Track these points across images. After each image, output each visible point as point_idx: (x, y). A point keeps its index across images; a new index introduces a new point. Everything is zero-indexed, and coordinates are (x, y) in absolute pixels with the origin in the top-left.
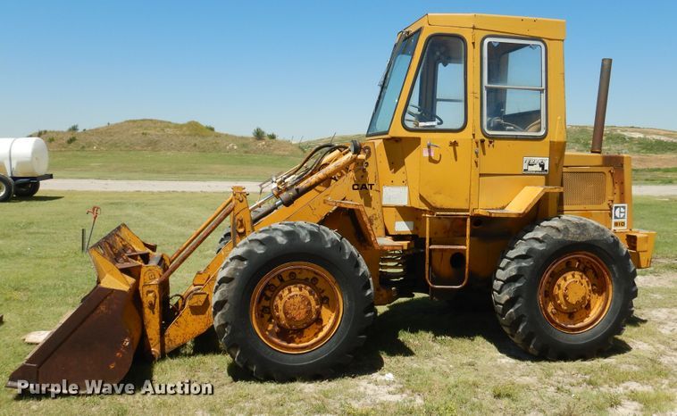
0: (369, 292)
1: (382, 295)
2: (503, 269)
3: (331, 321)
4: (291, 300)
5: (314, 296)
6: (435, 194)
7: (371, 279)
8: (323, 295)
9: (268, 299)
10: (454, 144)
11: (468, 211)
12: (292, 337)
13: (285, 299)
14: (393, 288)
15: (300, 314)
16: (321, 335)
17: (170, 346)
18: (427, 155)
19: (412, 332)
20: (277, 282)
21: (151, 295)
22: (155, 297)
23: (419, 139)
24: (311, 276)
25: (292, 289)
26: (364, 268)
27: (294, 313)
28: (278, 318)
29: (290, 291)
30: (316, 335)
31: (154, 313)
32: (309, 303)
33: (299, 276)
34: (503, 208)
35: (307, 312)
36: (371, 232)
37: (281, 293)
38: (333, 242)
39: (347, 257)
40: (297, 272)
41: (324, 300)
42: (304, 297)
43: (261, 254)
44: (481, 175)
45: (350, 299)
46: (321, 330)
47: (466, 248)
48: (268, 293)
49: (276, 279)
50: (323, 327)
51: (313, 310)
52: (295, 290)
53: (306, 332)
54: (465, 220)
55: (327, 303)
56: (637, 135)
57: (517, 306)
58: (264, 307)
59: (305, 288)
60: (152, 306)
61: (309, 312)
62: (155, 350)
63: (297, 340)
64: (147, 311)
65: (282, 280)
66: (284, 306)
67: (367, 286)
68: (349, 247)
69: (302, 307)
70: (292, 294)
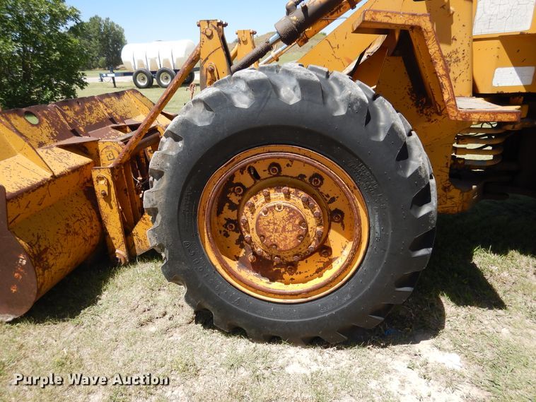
0: (425, 210)
1: (451, 198)
3: (347, 252)
4: (270, 215)
5: (312, 208)
7: (433, 182)
8: (332, 207)
9: (234, 207)
12: (278, 272)
13: (259, 211)
14: (474, 187)
15: (287, 240)
16: (328, 274)
17: (140, 248)
19: (496, 251)
20: (247, 180)
21: (102, 182)
22: (108, 185)
24: (309, 172)
25: (272, 196)
26: (419, 159)
27: (275, 237)
28: (250, 241)
29: (268, 199)
30: (319, 272)
31: (112, 208)
32: (303, 222)
33: (286, 171)
35: (298, 237)
36: (444, 81)
37: (252, 200)
38: (350, 105)
39: (382, 137)
40: (283, 163)
41: (334, 217)
42: (292, 210)
43: (204, 128)
45: (382, 221)
46: (328, 265)
48: (234, 198)
49: (246, 172)
50: (331, 261)
51: (312, 234)
52: (277, 197)
53: (302, 266)
55: (341, 221)
58: (229, 221)
59: (296, 195)
60: (107, 197)
61: (303, 236)
62: (121, 252)
63: (287, 276)
64: (102, 203)
65: (256, 176)
66: (257, 224)
67: (424, 197)
68: (389, 116)
69: (289, 227)
70: (271, 204)
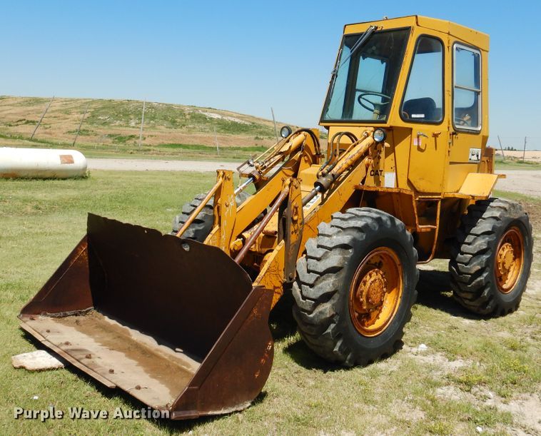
2: (469, 244)
3: (388, 302)
4: (373, 285)
5: (384, 279)
6: (420, 179)
10: (435, 136)
11: (440, 194)
13: (368, 284)
15: (377, 298)
18: (417, 144)
23: (411, 129)
24: (378, 260)
25: (372, 274)
27: (374, 297)
28: (361, 303)
29: (371, 276)
30: (378, 316)
34: (457, 192)
35: (381, 295)
37: (364, 279)
42: (380, 280)
43: (362, 241)
44: (451, 163)
47: (437, 227)
50: (381, 309)
52: (374, 275)
53: (373, 315)
54: (437, 202)
56: (216, 116)
57: (485, 275)
59: (380, 272)
63: (366, 323)
66: (368, 291)
69: (379, 290)
70: (372, 279)
